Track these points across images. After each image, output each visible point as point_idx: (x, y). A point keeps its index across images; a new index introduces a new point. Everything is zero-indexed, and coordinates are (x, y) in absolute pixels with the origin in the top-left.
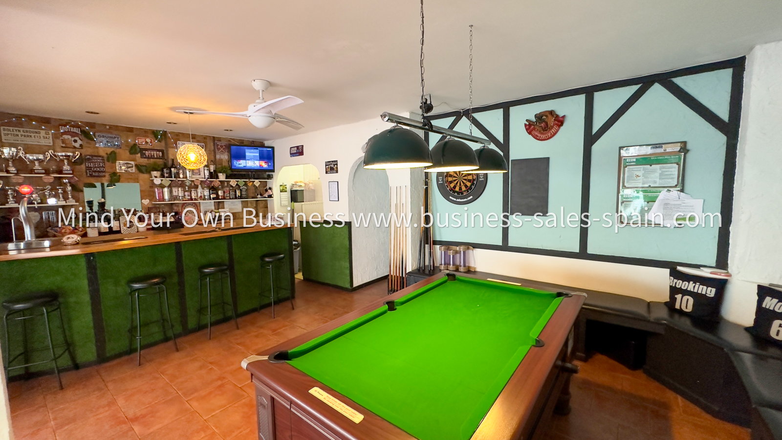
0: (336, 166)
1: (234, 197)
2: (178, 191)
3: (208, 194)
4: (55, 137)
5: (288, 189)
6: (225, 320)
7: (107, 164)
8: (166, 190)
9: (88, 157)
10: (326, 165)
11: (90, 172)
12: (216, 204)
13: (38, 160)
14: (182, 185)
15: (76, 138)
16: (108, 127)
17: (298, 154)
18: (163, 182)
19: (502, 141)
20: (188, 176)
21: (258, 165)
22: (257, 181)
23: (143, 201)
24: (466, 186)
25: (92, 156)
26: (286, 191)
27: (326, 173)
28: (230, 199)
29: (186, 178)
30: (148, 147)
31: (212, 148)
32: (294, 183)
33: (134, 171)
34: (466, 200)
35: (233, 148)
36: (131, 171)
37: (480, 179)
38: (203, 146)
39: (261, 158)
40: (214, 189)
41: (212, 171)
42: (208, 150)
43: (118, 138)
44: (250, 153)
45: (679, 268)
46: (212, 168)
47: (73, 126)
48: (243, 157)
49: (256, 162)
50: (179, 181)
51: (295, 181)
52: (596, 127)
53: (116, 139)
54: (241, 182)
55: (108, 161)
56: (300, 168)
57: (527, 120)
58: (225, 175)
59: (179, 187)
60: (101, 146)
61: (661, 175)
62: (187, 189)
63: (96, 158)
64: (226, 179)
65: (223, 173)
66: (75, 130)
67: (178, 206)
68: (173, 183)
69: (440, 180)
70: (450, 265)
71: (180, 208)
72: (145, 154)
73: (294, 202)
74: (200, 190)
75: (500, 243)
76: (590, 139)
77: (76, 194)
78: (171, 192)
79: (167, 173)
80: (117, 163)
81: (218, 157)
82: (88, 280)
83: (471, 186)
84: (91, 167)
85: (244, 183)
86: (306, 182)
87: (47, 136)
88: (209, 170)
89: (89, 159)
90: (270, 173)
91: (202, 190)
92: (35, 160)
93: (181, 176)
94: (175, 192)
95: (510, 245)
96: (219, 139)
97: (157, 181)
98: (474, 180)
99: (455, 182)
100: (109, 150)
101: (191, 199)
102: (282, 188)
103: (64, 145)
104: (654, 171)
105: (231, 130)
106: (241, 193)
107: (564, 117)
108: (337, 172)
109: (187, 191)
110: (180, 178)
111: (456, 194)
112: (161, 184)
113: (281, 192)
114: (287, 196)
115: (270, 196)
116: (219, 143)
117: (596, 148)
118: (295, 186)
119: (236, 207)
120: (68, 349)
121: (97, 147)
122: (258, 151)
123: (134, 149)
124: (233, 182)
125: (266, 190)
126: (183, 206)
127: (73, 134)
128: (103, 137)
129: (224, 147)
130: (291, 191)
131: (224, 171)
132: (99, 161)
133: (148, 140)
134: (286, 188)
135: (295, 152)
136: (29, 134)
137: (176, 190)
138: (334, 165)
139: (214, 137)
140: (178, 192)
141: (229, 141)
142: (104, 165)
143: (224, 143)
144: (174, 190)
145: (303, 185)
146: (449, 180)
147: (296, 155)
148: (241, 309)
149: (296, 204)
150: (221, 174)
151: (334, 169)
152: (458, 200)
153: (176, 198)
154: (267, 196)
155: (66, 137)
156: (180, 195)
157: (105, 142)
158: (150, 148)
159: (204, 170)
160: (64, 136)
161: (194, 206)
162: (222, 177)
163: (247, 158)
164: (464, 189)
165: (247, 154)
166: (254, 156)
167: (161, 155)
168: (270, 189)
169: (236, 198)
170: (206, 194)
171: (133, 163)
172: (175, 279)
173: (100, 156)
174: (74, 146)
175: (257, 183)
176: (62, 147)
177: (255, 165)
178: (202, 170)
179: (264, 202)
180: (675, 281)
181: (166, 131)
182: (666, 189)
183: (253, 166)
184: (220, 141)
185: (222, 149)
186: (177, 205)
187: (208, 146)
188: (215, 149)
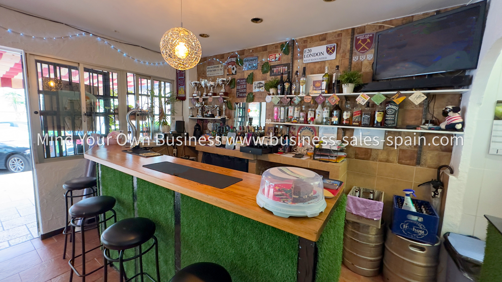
2: (294, 110)
4: (225, 68)
7: (248, 85)
11: (238, 93)
12: (340, 131)
15: (234, 66)
16: (251, 51)
18: (273, 100)
20: (301, 91)
22: (418, 94)
23: (267, 121)
25: (240, 79)
30: (276, 63)
31: (349, 46)
33: (264, 90)
36: (261, 91)
41: (334, 81)
42: (341, 51)
43: (256, 59)
46: (335, 77)
47: (232, 57)
50: (288, 98)
55: (249, 82)
60: (246, 70)
63: (242, 81)
64: (353, 92)
65: (348, 82)
66: (234, 60)
72: (273, 71)
79: (279, 90)
80: (253, 84)
81: (355, 59)
84: (239, 89)
85: (385, 98)
87: (221, 68)
88: (330, 80)
89: (238, 83)
91: (320, 111)
94: (291, 112)
96: (362, 30)
100: (250, 73)
101: (306, 121)
106: (383, 117)
109: (303, 111)
110: (291, 94)
121: (243, 71)
124: (362, 98)
126: (299, 129)
127: (232, 63)
128: (248, 61)
131: (356, 80)
136: (215, 69)
139: (354, 29)
141: (380, 27)
142: (246, 86)
150: (347, 85)
155: (230, 66)
157: (248, 65)
161: (312, 131)
162: (347, 90)
167: (286, 70)
170: (326, 116)
171: (263, 82)
173: (244, 79)
174: (232, 73)
181: (294, 41)
184: (364, 32)
187: (342, 46)
188: (352, 47)
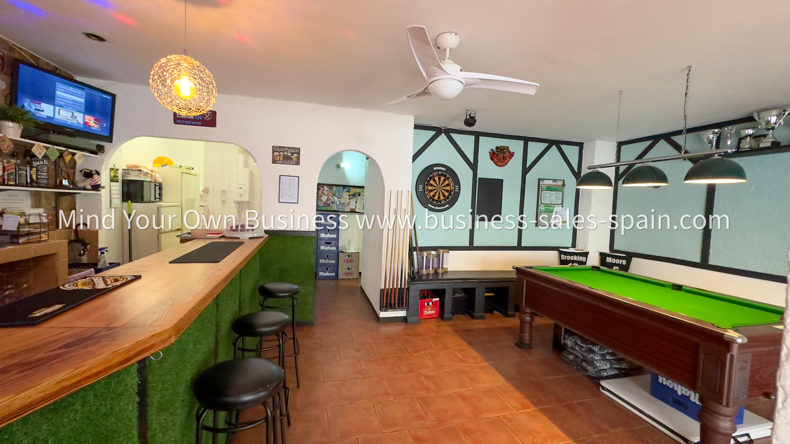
5: (120, 178)
10: (274, 151)
17: (200, 123)
19: (472, 161)
21: (81, 122)
22: (78, 153)
24: (444, 196)
27: (274, 162)
34: (443, 208)
35: (23, 69)
37: (456, 191)
39: (89, 109)
44: (65, 93)
45: (560, 249)
48: (48, 97)
49: (76, 114)
54: (54, 150)
57: (491, 149)
58: (20, 128)
64: (22, 137)
65: (16, 122)
69: (421, 188)
73: (132, 202)
76: (526, 170)
83: (448, 196)
85: (58, 153)
90: (101, 143)
95: (475, 244)
98: (451, 191)
99: (435, 191)
102: (112, 174)
104: (553, 195)
107: (514, 153)
108: (298, 163)
111: (435, 202)
113: (111, 181)
115: (96, 188)
117: (528, 176)
118: (130, 173)
122: (84, 93)
124: (39, 149)
125: (91, 175)
130: (124, 180)
134: (118, 174)
138: (293, 154)
141: (12, 49)
146: (429, 189)
147: (189, 123)
150: (12, 124)
151: (291, 159)
152: (436, 208)
154: (87, 187)
162: (12, 130)
163: (57, 102)
164: (442, 198)
165: (58, 92)
166: (73, 101)
168: (97, 172)
169: (25, 184)
175: (79, 157)
177: (75, 122)
180: (566, 256)
182: (557, 206)
183: (69, 122)
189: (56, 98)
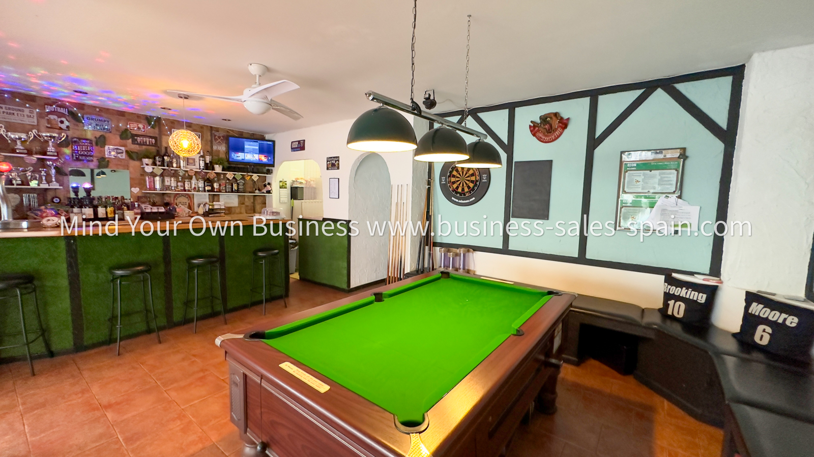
0: (337, 162)
1: (230, 190)
2: (171, 180)
3: (203, 186)
4: (40, 116)
5: (288, 186)
6: (214, 315)
7: (96, 148)
8: (157, 179)
9: (75, 139)
10: (327, 161)
11: (76, 155)
12: (211, 197)
13: (20, 139)
14: (175, 174)
15: (63, 119)
16: (98, 110)
17: (299, 149)
18: (155, 171)
19: (506, 142)
20: (182, 165)
21: (258, 159)
22: (255, 175)
23: (133, 189)
24: (469, 187)
25: (80, 139)
26: (285, 188)
27: (328, 169)
28: (226, 192)
29: (180, 167)
30: (140, 133)
31: (209, 138)
32: (294, 180)
33: (124, 157)
34: (468, 201)
35: (231, 139)
36: (120, 157)
37: (483, 181)
38: (199, 135)
39: (261, 151)
40: (209, 181)
41: (208, 162)
42: (204, 139)
43: (108, 121)
44: (249, 146)
45: (674, 275)
46: (208, 159)
47: (60, 106)
48: (241, 149)
49: (255, 155)
50: (172, 170)
51: (296, 177)
52: (600, 130)
53: (106, 122)
54: (239, 175)
55: (97, 144)
56: (301, 163)
57: (532, 122)
58: (221, 167)
59: (171, 177)
60: (90, 129)
61: (660, 180)
62: (180, 180)
63: (84, 141)
64: (223, 171)
65: (219, 164)
66: (62, 110)
67: (170, 197)
68: (165, 172)
69: (443, 180)
70: (449, 267)
71: (172, 199)
72: (136, 140)
73: (294, 199)
74: (194, 181)
75: (500, 246)
76: (593, 142)
77: (61, 178)
78: (163, 181)
79: (159, 161)
80: (107, 147)
81: (215, 148)
82: (67, 263)
83: (474, 187)
84: (77, 150)
85: (241, 176)
86: (308, 179)
87: (32, 115)
88: (205, 161)
89: (75, 142)
90: (270, 168)
91: (196, 181)
92: (16, 138)
93: (175, 165)
94: (168, 181)
95: (510, 248)
96: (217, 130)
97: (149, 169)
98: (477, 181)
99: (458, 183)
100: (98, 134)
101: (185, 190)
102: (281, 184)
103: (49, 126)
104: (653, 177)
105: (229, 120)
106: (238, 187)
107: (568, 119)
108: (338, 168)
109: (180, 182)
110: (173, 167)
111: (458, 195)
112: (152, 172)
113: (280, 188)
114: (286, 192)
115: (269, 192)
116: (217, 134)
117: (598, 152)
118: (295, 183)
119: (232, 201)
120: (43, 335)
121: (85, 130)
122: (258, 144)
123: (125, 134)
124: (230, 175)
125: (265, 186)
126: (175, 197)
127: (61, 115)
128: (92, 119)
129: (222, 138)
130: (291, 188)
131: (221, 163)
132: (86, 144)
133: (141, 126)
134: (286, 184)
135: (297, 146)
136: (12, 112)
137: (169, 180)
138: (336, 161)
139: (211, 127)
140: (171, 182)
141: (228, 132)
142: (92, 149)
143: (222, 134)
144: (167, 179)
145: (303, 181)
146: (452, 181)
147: (297, 149)
148: (231, 304)
149: (295, 201)
150: (218, 166)
151: (335, 165)
152: (460, 201)
153: (168, 188)
154: (265, 192)
155: (52, 117)
156: (173, 185)
157: (94, 124)
158: (143, 134)
159: (200, 160)
160: (50, 116)
161: (187, 198)
162: (218, 169)
163: (246, 151)
164: (466, 190)
165: (246, 146)
166: (253, 149)
167: (154, 142)
168: (269, 184)
169: (232, 192)
170: (200, 186)
171: (123, 148)
172: (162, 269)
173: (87, 140)
174: (60, 127)
175: (255, 177)
176: (47, 127)
177: (254, 159)
178: (197, 160)
179: (262, 198)
180: (669, 287)
181: (160, 118)
182: (664, 195)
183: (252, 160)
184: (218, 131)
185: (219, 140)
186: (169, 195)
187: (205, 136)
188: (212, 139)
189: (245, 149)
